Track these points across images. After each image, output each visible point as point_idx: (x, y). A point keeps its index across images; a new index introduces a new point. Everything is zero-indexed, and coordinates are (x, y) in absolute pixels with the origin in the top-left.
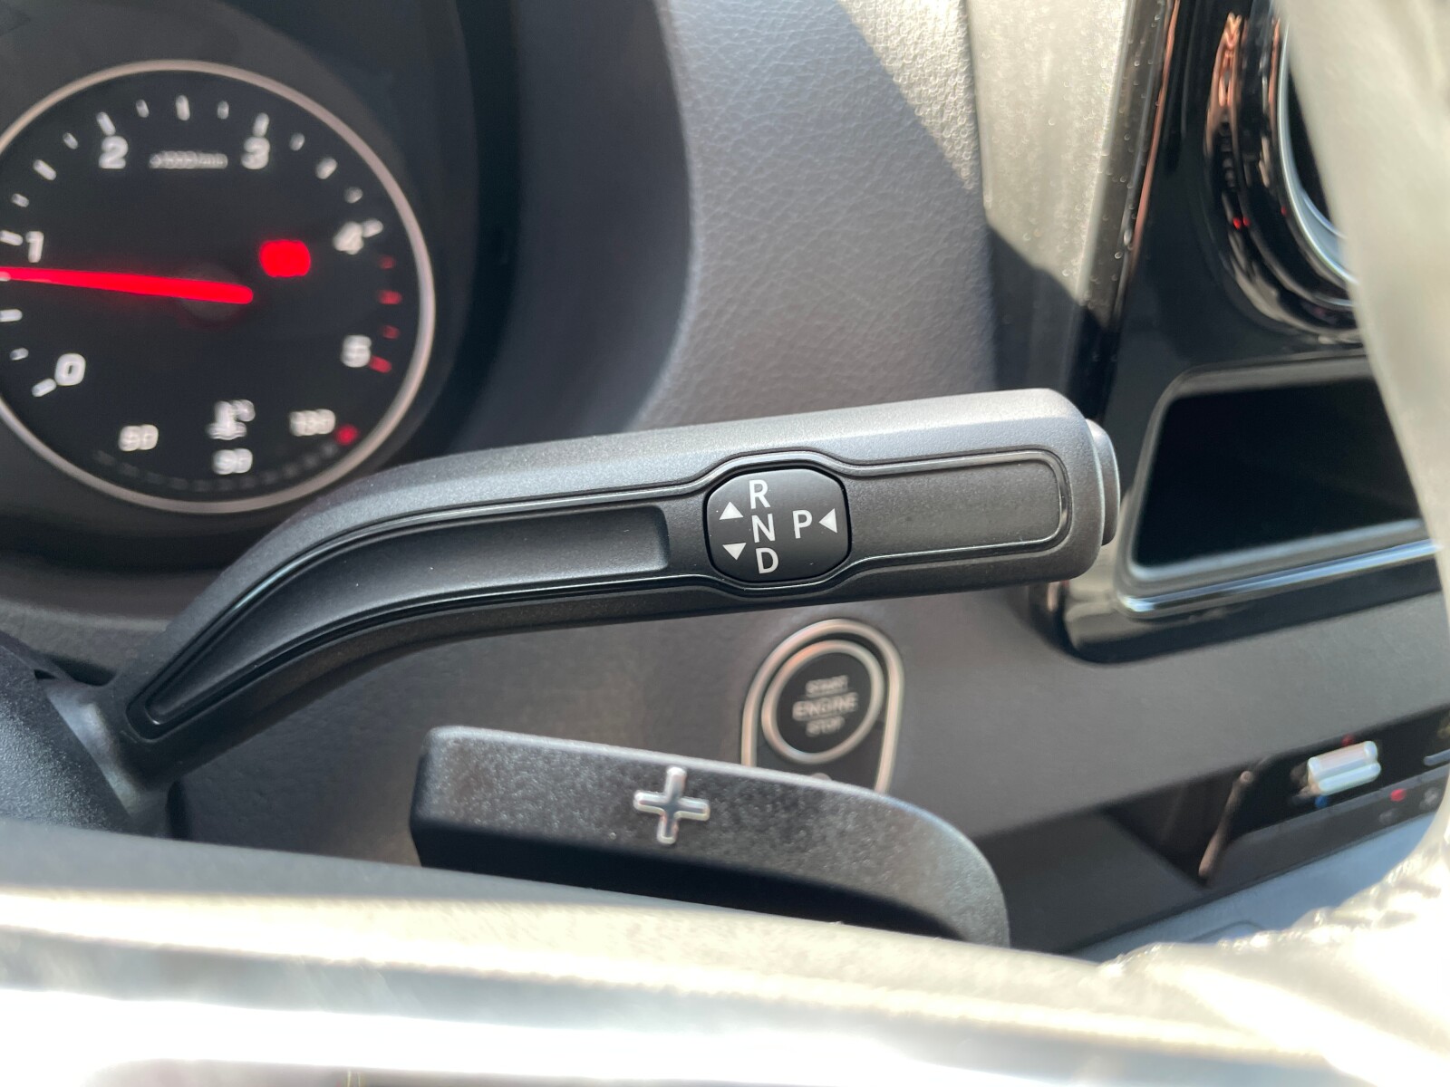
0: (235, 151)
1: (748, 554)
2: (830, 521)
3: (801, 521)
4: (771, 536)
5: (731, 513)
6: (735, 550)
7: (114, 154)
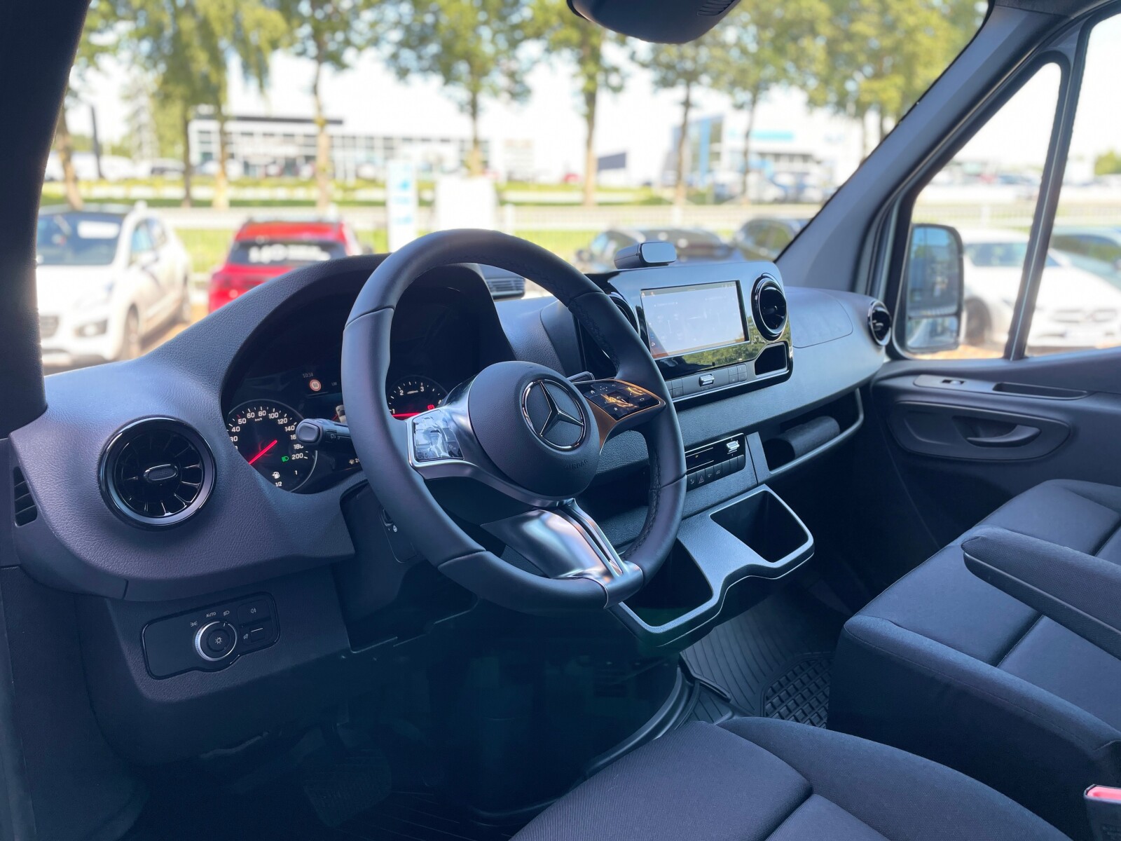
0: (419, 389)
7: (402, 393)
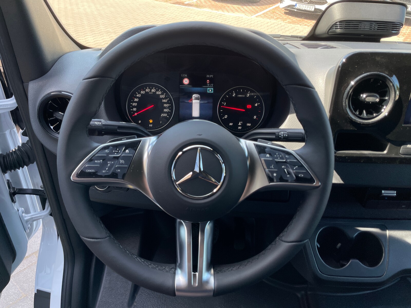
1: (281, 137)
2: (287, 135)
3: (285, 135)
4: (283, 136)
5: (280, 134)
6: (280, 137)
